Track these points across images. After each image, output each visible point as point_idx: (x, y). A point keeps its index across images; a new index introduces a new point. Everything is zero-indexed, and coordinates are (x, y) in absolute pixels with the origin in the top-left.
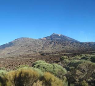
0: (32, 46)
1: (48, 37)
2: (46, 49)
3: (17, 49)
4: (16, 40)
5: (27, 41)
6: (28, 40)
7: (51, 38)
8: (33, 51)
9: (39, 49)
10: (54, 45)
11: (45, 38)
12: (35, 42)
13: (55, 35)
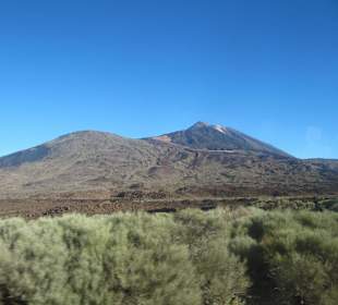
0: (113, 162)
1: (176, 133)
2: (161, 175)
3: (63, 170)
4: (61, 138)
5: (102, 144)
6: (105, 142)
7: (188, 137)
8: (114, 183)
9: (138, 173)
10: (195, 163)
11: (169, 135)
12: (127, 148)
13: (205, 127)
